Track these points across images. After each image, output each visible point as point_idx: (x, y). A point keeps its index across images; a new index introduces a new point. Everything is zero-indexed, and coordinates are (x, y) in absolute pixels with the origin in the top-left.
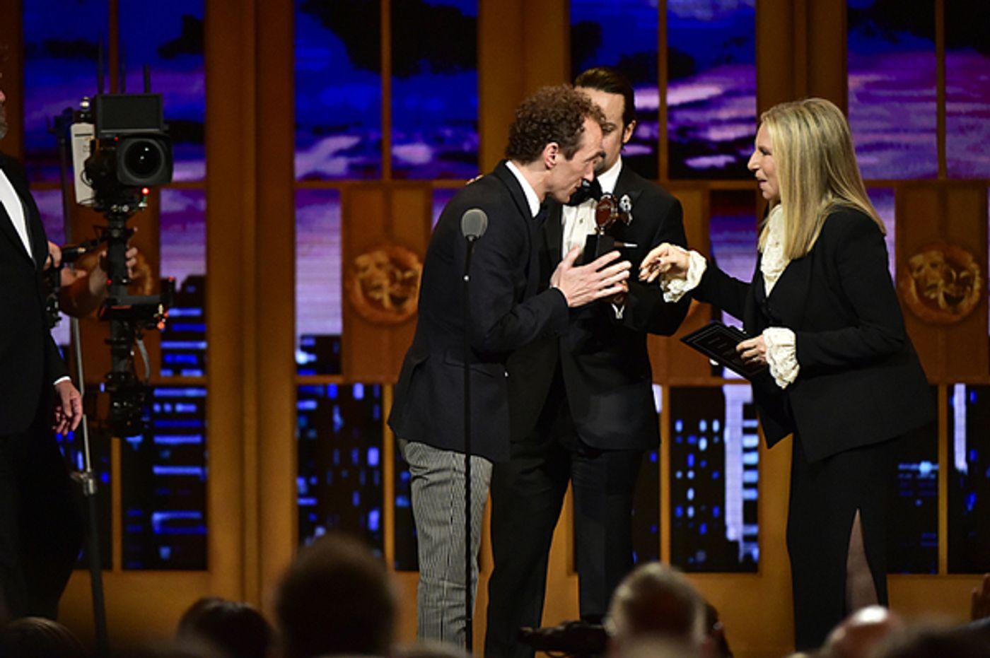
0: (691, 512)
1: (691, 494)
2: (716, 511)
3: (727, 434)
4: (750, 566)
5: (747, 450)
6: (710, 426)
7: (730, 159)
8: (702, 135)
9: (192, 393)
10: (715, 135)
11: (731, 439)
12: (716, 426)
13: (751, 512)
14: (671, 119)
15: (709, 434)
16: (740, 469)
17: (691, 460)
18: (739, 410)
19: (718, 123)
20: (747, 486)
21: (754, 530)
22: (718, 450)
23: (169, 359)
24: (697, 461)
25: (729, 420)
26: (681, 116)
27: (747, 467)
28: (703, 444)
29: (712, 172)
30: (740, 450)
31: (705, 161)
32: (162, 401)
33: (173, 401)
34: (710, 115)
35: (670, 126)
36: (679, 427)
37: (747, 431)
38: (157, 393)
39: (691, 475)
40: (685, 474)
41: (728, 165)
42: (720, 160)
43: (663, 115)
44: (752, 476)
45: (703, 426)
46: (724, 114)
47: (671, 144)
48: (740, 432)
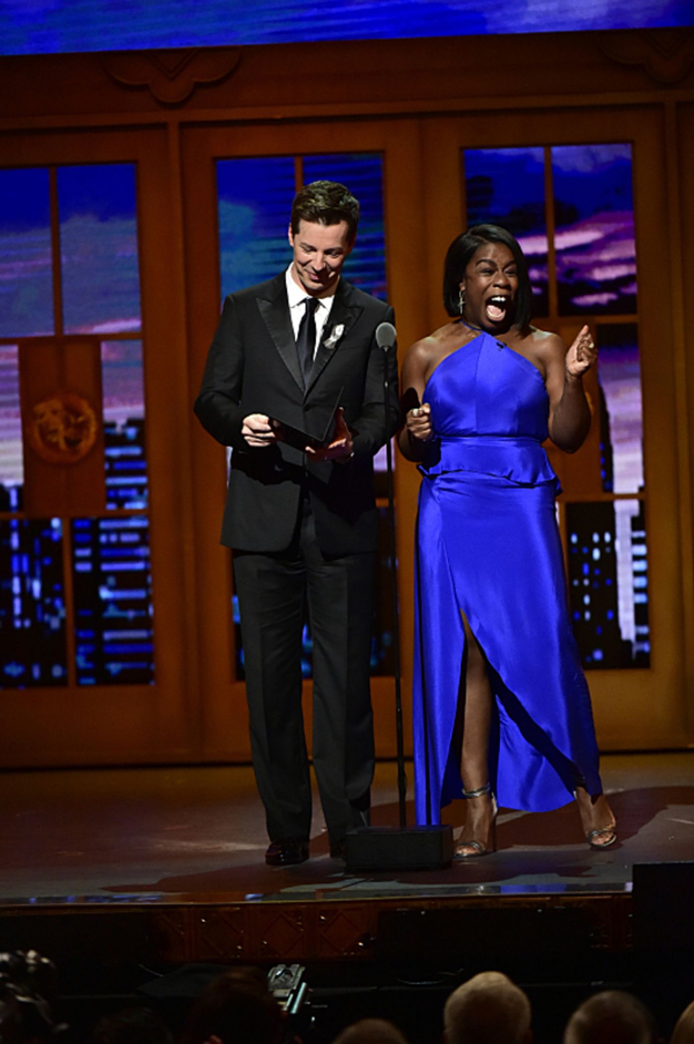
0: (587, 615)
1: (587, 600)
2: (610, 615)
3: (618, 545)
4: (643, 662)
5: (636, 558)
6: (602, 538)
7: (613, 296)
8: (587, 275)
9: (134, 523)
10: (599, 275)
11: (622, 548)
12: (607, 537)
13: (642, 614)
14: (559, 262)
15: (601, 545)
16: (630, 576)
17: (586, 569)
18: (628, 521)
19: (601, 265)
20: (637, 591)
21: (644, 630)
22: (610, 559)
23: (112, 493)
24: (591, 570)
25: (619, 531)
26: (566, 259)
27: (637, 574)
28: (596, 554)
29: (597, 309)
30: (630, 558)
31: (591, 299)
32: (108, 532)
33: (119, 531)
34: (594, 257)
35: (557, 269)
36: (574, 539)
37: (636, 541)
38: (103, 525)
39: (586, 582)
40: (581, 583)
41: (610, 302)
42: (604, 298)
43: (552, 260)
44: (641, 582)
45: (596, 538)
46: (606, 256)
47: (560, 285)
48: (629, 542)
